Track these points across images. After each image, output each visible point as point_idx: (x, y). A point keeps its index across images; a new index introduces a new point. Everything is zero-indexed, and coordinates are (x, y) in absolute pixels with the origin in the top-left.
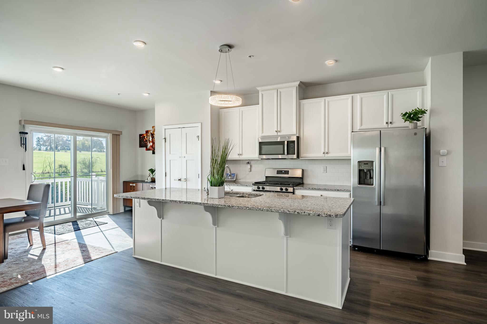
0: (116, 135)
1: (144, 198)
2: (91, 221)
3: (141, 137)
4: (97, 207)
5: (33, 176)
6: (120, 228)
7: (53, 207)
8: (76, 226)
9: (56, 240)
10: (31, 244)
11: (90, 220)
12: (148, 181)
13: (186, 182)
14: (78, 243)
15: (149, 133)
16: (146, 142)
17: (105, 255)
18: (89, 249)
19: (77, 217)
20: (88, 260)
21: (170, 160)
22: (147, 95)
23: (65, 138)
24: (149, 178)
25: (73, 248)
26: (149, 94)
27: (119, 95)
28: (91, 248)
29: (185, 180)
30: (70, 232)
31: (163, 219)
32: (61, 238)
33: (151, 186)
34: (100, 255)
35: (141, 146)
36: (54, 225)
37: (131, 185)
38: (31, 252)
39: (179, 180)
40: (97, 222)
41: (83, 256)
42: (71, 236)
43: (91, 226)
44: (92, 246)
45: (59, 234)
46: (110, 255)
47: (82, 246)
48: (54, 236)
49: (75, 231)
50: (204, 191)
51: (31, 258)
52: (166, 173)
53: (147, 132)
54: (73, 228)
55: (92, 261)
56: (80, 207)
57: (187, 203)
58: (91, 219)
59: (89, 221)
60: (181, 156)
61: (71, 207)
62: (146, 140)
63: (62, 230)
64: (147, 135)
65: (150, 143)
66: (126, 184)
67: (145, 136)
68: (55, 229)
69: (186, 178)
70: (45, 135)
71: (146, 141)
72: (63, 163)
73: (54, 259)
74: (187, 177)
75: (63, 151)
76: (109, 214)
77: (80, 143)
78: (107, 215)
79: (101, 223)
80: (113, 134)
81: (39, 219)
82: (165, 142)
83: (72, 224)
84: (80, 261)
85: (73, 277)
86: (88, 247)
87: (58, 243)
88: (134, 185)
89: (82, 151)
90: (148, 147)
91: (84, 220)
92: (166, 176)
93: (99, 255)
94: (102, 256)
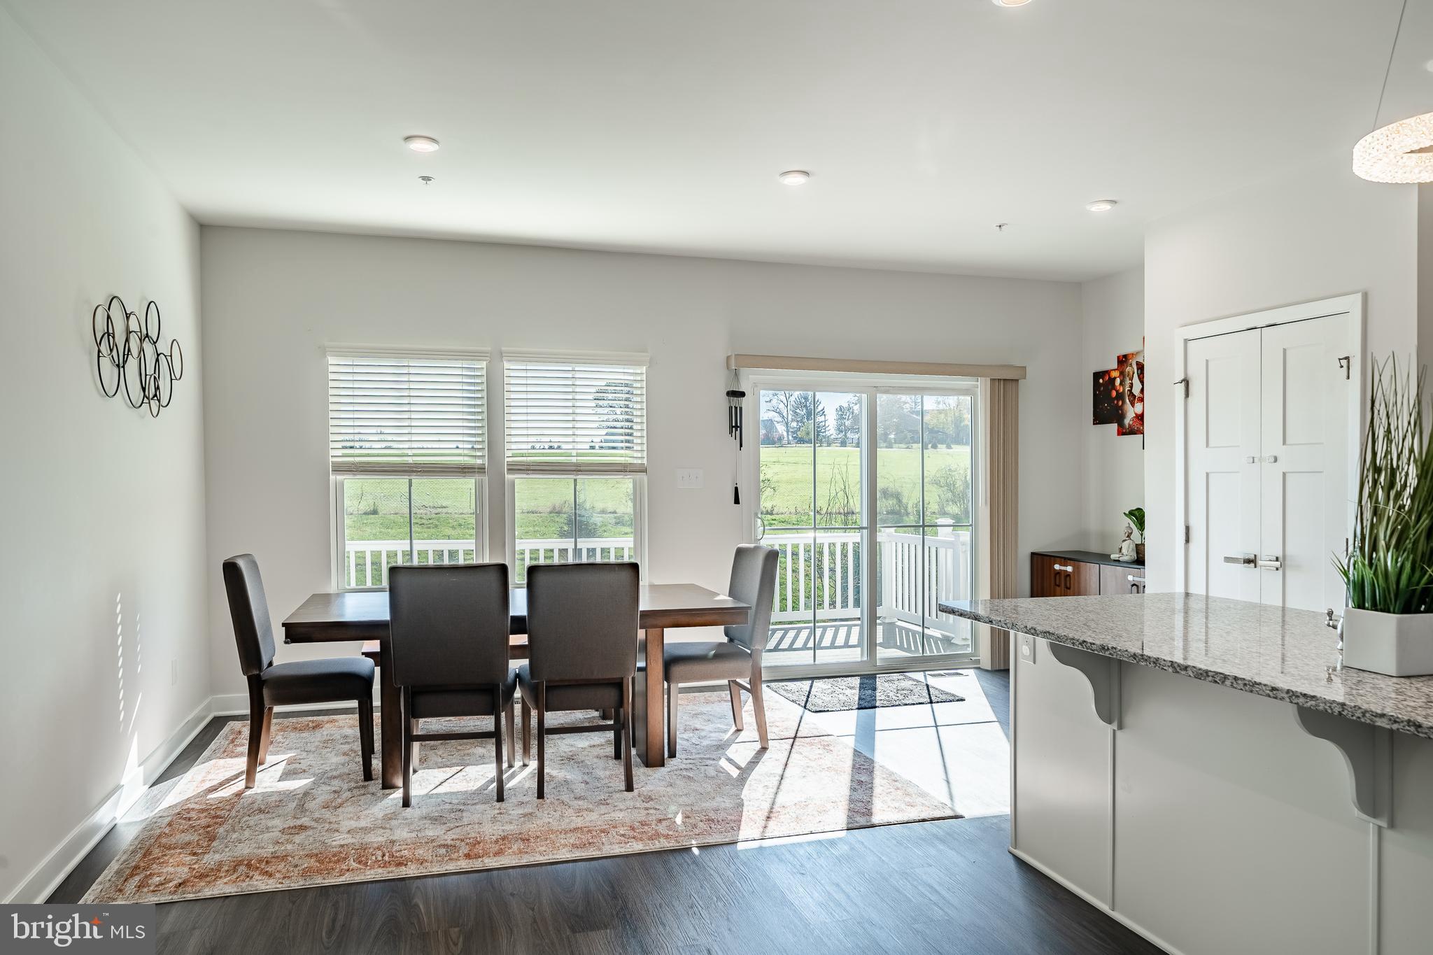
0: (1004, 380)
1: (1033, 631)
2: (916, 683)
3: (1101, 381)
4: (953, 635)
5: (759, 521)
6: (1000, 728)
7: (809, 622)
8: (870, 691)
9: (800, 729)
10: (740, 728)
11: (914, 680)
12: (1120, 559)
13: (1280, 572)
14: (855, 751)
15: (1131, 365)
16: (1120, 403)
17: (917, 818)
18: (878, 781)
19: (878, 664)
20: (862, 821)
21: (1207, 474)
22: (1107, 207)
23: (907, 405)
24: (1125, 545)
25: (836, 765)
26: (1115, 202)
27: (1002, 227)
28: (884, 778)
29: (1278, 564)
30: (845, 708)
31: (1120, 727)
32: (815, 724)
33: (1130, 578)
34: (902, 810)
35: (1100, 418)
36: (813, 679)
37: (1057, 567)
38: (731, 752)
39: (1248, 561)
40: (930, 689)
41: (851, 801)
42: (845, 724)
43: (911, 702)
44: (891, 774)
45: (814, 709)
46: (933, 819)
47: (862, 767)
48: (801, 714)
49: (858, 709)
50: (1329, 625)
51: (722, 771)
52: (1187, 529)
53: (1123, 360)
54: (857, 698)
55: (873, 826)
56: (904, 628)
57: (1208, 676)
58: (919, 676)
59: (911, 682)
60: (1257, 455)
61: (861, 626)
62: (1117, 391)
63: (827, 698)
64: (1122, 374)
65: (1133, 405)
66: (1040, 561)
67: (1115, 378)
68: (809, 693)
69: (1280, 555)
70: (856, 398)
71: (1120, 396)
72: (891, 485)
73: (774, 790)
74: (1288, 552)
75: (900, 445)
76: (979, 668)
77: (949, 419)
78: (972, 670)
79: (944, 697)
80: (993, 380)
81: (750, 655)
82: (1187, 395)
83: (860, 684)
84: (839, 817)
85: (802, 865)
86: (878, 773)
87: (802, 739)
88: (1069, 569)
89: (952, 446)
90: (1127, 421)
91: (895, 676)
92: (1187, 541)
93: (900, 810)
94: (906, 819)
